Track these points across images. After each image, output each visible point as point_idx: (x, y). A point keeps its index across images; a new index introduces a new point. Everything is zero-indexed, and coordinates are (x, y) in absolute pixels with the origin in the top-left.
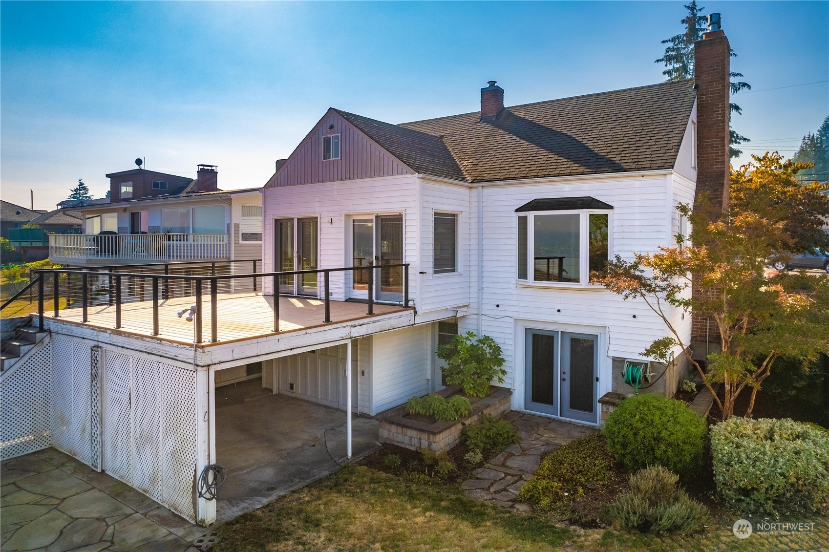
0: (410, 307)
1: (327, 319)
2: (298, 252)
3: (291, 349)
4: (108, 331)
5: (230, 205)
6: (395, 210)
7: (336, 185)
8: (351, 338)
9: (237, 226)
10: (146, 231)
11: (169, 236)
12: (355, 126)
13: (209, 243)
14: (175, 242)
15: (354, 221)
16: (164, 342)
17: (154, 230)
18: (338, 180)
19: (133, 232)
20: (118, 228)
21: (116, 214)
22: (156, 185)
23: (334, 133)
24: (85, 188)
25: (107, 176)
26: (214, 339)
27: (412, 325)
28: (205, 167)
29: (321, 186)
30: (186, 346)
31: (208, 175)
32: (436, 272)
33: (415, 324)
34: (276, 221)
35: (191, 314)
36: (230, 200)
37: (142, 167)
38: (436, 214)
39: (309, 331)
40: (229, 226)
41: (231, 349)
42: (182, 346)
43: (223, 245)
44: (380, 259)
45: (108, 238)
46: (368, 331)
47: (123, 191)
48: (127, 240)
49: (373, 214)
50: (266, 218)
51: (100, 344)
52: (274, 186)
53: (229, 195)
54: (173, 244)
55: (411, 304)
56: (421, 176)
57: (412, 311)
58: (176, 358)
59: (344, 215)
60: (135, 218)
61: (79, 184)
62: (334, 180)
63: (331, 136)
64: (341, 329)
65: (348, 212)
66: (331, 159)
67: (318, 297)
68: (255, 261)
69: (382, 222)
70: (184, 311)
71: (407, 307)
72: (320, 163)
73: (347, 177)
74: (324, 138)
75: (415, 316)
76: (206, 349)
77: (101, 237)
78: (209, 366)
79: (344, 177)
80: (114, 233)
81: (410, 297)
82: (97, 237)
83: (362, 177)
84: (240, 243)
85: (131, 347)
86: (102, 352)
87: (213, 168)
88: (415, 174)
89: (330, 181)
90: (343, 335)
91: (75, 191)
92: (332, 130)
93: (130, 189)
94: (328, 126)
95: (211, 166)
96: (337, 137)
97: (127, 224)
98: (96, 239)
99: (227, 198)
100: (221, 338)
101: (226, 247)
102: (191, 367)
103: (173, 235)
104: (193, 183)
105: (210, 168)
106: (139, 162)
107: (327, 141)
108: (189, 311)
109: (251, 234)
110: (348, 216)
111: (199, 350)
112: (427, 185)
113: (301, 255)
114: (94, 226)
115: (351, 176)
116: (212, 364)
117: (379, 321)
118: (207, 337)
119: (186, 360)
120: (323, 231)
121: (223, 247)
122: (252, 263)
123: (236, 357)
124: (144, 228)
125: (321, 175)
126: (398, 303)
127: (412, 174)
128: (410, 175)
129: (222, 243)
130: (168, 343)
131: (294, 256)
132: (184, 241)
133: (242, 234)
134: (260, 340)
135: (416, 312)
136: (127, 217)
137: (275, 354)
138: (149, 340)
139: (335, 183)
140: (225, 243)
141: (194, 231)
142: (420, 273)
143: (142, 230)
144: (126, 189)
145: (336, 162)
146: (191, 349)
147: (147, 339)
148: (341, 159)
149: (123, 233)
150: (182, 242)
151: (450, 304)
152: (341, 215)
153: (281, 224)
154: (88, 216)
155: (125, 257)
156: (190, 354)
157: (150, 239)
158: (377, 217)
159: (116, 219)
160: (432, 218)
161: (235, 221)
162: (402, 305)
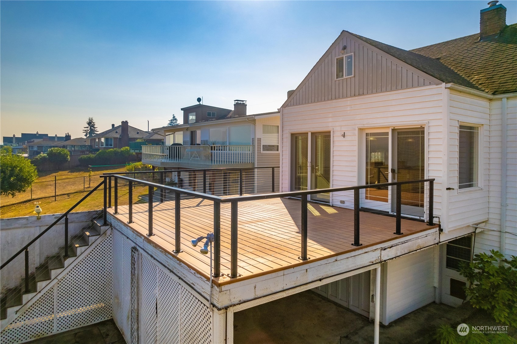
0: (435, 224)
1: (357, 242)
2: (311, 162)
3: (320, 280)
4: (142, 237)
5: (255, 124)
6: (416, 123)
7: (349, 101)
8: (381, 262)
9: (259, 140)
10: (200, 143)
11: (212, 147)
12: (370, 44)
13: (239, 152)
14: (216, 151)
15: (367, 134)
16: (183, 264)
17: (205, 142)
18: (351, 96)
19: (192, 144)
20: (183, 141)
21: (182, 132)
22: (209, 114)
23: (347, 53)
24: (176, 119)
25: (182, 109)
26: (234, 274)
27: (437, 244)
28: (238, 102)
29: (334, 103)
30: (203, 277)
31: (240, 106)
32: (460, 187)
33: (440, 242)
34: (292, 135)
35: (206, 245)
36: (255, 120)
37: (201, 103)
38: (461, 127)
39: (339, 257)
40: (253, 140)
41: (254, 285)
42: (199, 276)
43: (249, 153)
44: (396, 171)
45: (176, 147)
46: (397, 253)
47: (190, 119)
48: (188, 150)
49: (389, 127)
50: (284, 133)
51: (138, 247)
52: (291, 106)
53: (254, 117)
54: (214, 152)
55: (435, 221)
56: (449, 85)
57: (438, 229)
58: (193, 285)
59: (357, 129)
60: (193, 135)
61: (173, 117)
62: (347, 97)
63: (344, 56)
64: (371, 253)
65: (361, 126)
66: (344, 77)
67: (331, 204)
68: (273, 168)
69: (398, 135)
70: (200, 239)
71: (431, 223)
72: (333, 82)
73: (361, 92)
74: (337, 59)
75: (440, 233)
76: (224, 288)
77: (172, 147)
78: (226, 308)
79: (357, 93)
80: (181, 145)
81: (435, 213)
82: (170, 147)
83: (377, 92)
84: (261, 152)
85: (158, 259)
86: (138, 254)
87: (244, 102)
88: (441, 84)
89: (343, 97)
90: (373, 260)
91: (171, 121)
92: (345, 50)
93: (194, 117)
94: (341, 47)
95: (243, 101)
96: (350, 57)
97: (188, 139)
98: (170, 148)
99: (253, 119)
100: (241, 272)
101: (251, 155)
102: (208, 304)
103: (217, 146)
104: (231, 113)
105: (242, 102)
106: (199, 100)
107: (340, 62)
108: (205, 240)
109: (269, 146)
110: (361, 130)
111: (216, 287)
112: (453, 96)
113: (314, 165)
114: (170, 140)
115: (365, 92)
116: (231, 306)
117: (407, 241)
118: (226, 270)
119: (203, 294)
120: (336, 144)
121: (249, 155)
122: (271, 170)
123: (259, 294)
124: (198, 141)
125: (333, 93)
126: (418, 218)
127: (437, 85)
128: (435, 86)
129: (248, 152)
130: (186, 266)
131: (308, 165)
132: (224, 150)
133: (263, 146)
134: (286, 272)
135: (441, 230)
136: (188, 133)
137: (302, 287)
138: (171, 257)
139: (349, 99)
140: (251, 152)
141: (229, 144)
142: (448, 189)
143: (197, 143)
144: (192, 117)
145: (349, 81)
146: (207, 282)
147: (169, 256)
148: (354, 76)
149: (186, 144)
150: (223, 151)
151: (472, 221)
152: (355, 130)
153: (296, 138)
154: (167, 134)
155: (184, 162)
156: (205, 288)
157: (201, 149)
158: (393, 130)
159: (182, 136)
160: (457, 130)
161: (258, 136)
162: (423, 221)
